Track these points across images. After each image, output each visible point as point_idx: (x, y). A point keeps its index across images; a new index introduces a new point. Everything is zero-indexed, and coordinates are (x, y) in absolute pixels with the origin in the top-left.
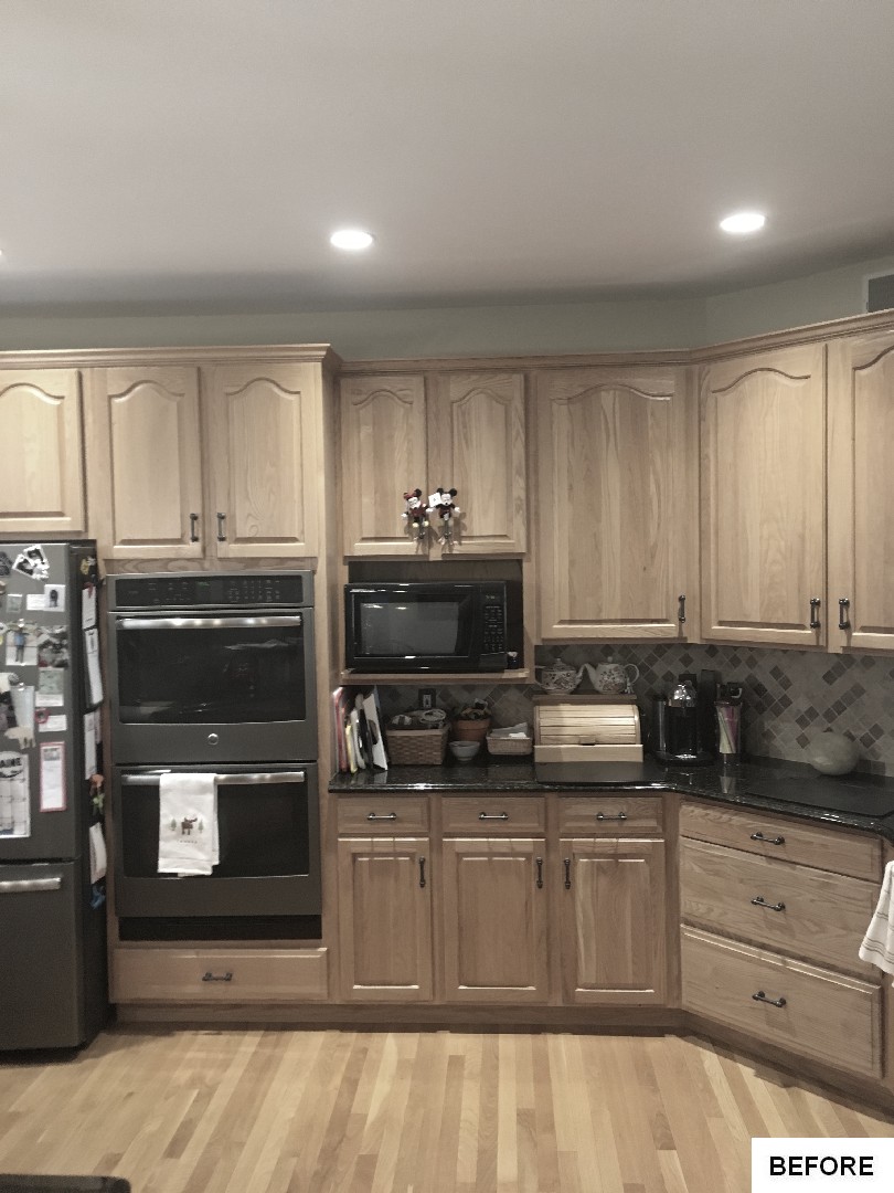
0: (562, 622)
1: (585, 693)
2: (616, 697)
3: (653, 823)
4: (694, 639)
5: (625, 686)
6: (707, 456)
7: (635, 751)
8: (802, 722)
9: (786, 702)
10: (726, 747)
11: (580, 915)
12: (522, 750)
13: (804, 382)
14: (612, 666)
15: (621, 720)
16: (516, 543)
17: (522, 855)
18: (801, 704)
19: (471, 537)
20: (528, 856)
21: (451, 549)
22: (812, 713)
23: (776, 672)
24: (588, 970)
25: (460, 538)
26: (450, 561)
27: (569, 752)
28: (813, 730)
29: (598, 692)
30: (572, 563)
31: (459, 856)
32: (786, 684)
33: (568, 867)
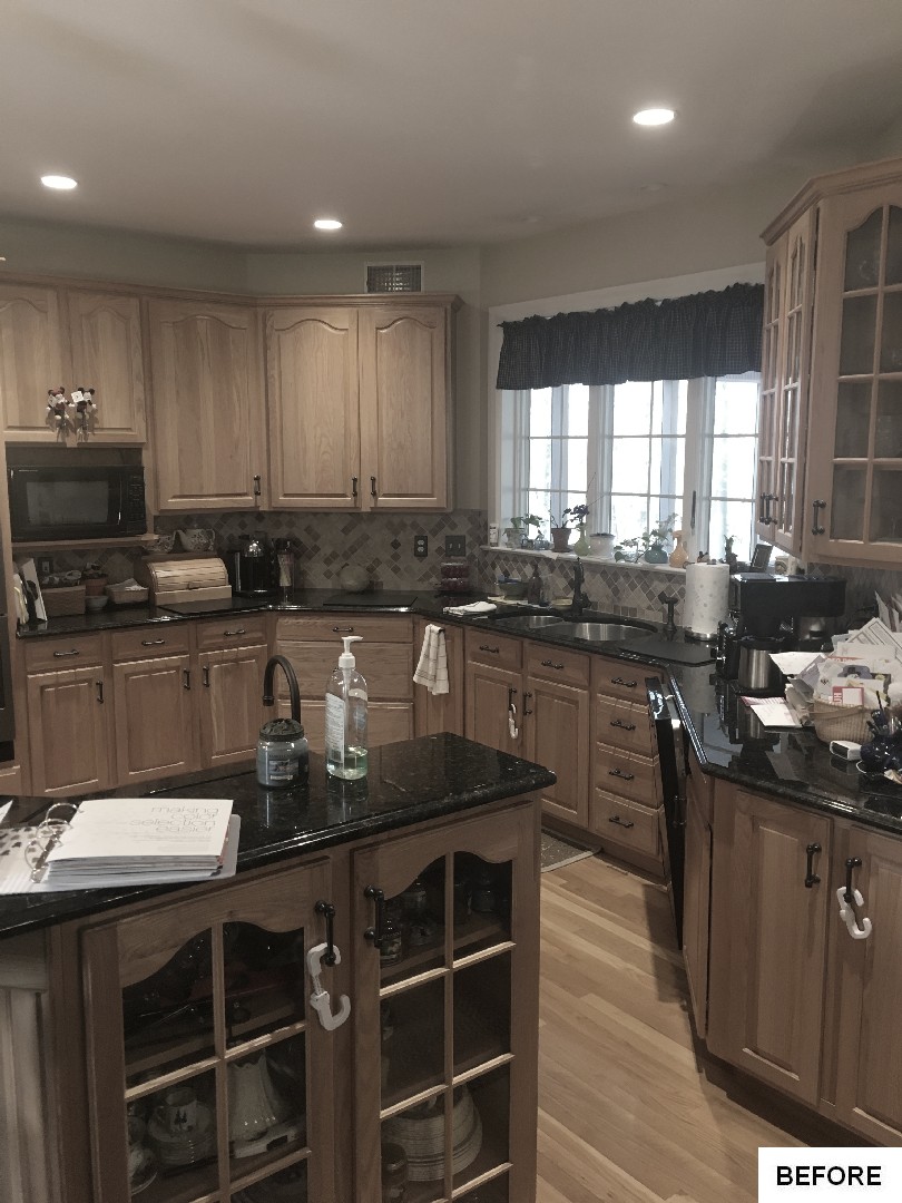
0: (174, 497)
1: (179, 552)
2: (203, 553)
3: (260, 634)
4: (264, 508)
5: (208, 544)
6: (273, 376)
7: (225, 591)
8: (328, 561)
9: (317, 549)
10: (285, 582)
11: (214, 706)
12: (143, 598)
13: (343, 333)
14: (199, 531)
15: (214, 569)
16: (138, 434)
17: (173, 668)
18: (327, 550)
19: (103, 429)
20: (177, 668)
21: (86, 437)
22: (334, 555)
23: (308, 530)
24: (220, 742)
25: (93, 429)
26: (84, 449)
27: (181, 597)
28: (335, 567)
29: (189, 551)
30: (181, 451)
31: (127, 676)
32: (316, 537)
33: (207, 671)
